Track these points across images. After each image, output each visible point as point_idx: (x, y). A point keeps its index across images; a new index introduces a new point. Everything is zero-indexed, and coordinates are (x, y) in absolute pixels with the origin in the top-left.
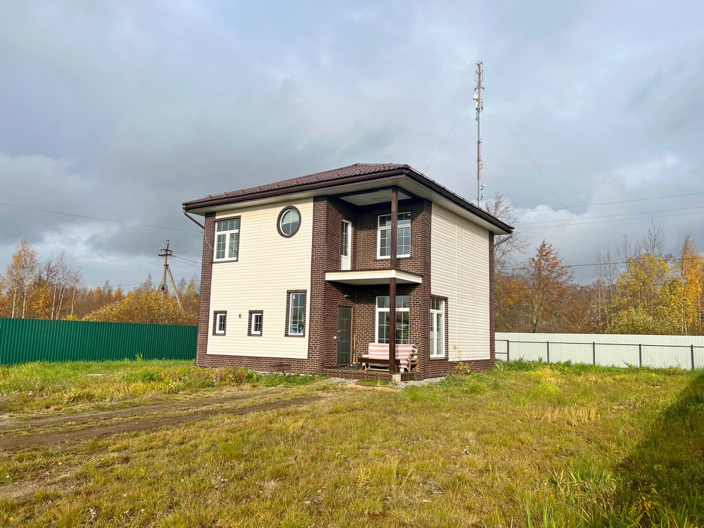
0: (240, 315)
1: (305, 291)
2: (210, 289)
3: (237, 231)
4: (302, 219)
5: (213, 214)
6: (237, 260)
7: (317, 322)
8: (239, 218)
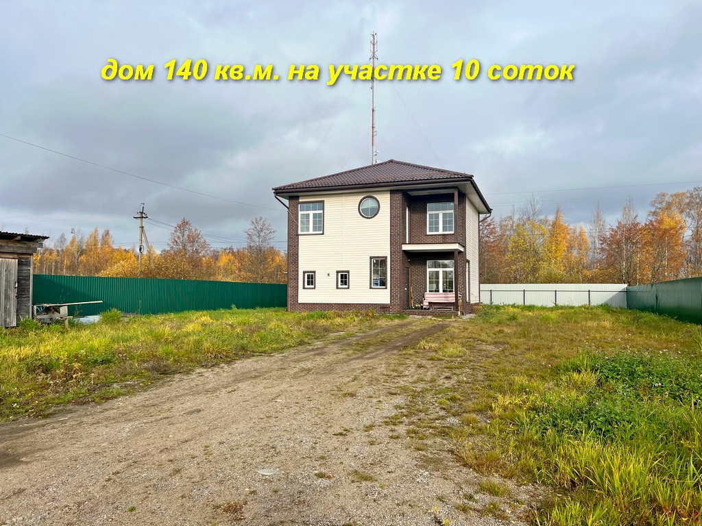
0: (328, 275)
1: (386, 257)
2: (297, 255)
3: (321, 212)
4: (381, 206)
5: (298, 197)
6: (323, 234)
7: (396, 278)
8: (323, 202)
